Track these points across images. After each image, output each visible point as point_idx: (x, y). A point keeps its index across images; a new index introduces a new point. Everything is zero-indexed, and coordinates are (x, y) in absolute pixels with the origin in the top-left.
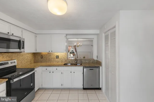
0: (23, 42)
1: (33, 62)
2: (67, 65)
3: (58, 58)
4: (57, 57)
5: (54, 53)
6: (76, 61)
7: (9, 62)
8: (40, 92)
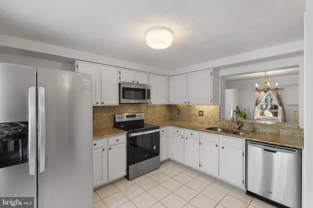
0: (149, 91)
1: (168, 119)
2: (217, 131)
3: (203, 115)
4: (201, 113)
5: (196, 106)
6: (238, 124)
7: (137, 115)
8: (170, 165)
